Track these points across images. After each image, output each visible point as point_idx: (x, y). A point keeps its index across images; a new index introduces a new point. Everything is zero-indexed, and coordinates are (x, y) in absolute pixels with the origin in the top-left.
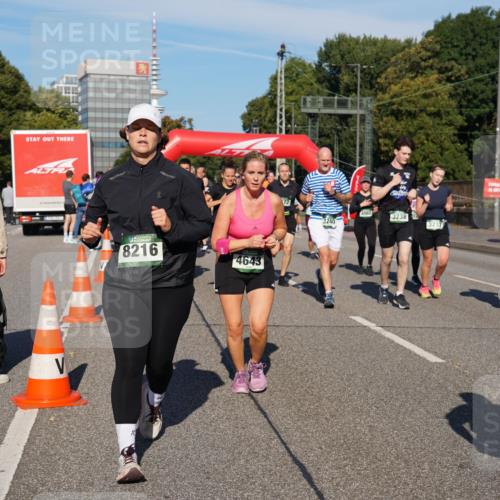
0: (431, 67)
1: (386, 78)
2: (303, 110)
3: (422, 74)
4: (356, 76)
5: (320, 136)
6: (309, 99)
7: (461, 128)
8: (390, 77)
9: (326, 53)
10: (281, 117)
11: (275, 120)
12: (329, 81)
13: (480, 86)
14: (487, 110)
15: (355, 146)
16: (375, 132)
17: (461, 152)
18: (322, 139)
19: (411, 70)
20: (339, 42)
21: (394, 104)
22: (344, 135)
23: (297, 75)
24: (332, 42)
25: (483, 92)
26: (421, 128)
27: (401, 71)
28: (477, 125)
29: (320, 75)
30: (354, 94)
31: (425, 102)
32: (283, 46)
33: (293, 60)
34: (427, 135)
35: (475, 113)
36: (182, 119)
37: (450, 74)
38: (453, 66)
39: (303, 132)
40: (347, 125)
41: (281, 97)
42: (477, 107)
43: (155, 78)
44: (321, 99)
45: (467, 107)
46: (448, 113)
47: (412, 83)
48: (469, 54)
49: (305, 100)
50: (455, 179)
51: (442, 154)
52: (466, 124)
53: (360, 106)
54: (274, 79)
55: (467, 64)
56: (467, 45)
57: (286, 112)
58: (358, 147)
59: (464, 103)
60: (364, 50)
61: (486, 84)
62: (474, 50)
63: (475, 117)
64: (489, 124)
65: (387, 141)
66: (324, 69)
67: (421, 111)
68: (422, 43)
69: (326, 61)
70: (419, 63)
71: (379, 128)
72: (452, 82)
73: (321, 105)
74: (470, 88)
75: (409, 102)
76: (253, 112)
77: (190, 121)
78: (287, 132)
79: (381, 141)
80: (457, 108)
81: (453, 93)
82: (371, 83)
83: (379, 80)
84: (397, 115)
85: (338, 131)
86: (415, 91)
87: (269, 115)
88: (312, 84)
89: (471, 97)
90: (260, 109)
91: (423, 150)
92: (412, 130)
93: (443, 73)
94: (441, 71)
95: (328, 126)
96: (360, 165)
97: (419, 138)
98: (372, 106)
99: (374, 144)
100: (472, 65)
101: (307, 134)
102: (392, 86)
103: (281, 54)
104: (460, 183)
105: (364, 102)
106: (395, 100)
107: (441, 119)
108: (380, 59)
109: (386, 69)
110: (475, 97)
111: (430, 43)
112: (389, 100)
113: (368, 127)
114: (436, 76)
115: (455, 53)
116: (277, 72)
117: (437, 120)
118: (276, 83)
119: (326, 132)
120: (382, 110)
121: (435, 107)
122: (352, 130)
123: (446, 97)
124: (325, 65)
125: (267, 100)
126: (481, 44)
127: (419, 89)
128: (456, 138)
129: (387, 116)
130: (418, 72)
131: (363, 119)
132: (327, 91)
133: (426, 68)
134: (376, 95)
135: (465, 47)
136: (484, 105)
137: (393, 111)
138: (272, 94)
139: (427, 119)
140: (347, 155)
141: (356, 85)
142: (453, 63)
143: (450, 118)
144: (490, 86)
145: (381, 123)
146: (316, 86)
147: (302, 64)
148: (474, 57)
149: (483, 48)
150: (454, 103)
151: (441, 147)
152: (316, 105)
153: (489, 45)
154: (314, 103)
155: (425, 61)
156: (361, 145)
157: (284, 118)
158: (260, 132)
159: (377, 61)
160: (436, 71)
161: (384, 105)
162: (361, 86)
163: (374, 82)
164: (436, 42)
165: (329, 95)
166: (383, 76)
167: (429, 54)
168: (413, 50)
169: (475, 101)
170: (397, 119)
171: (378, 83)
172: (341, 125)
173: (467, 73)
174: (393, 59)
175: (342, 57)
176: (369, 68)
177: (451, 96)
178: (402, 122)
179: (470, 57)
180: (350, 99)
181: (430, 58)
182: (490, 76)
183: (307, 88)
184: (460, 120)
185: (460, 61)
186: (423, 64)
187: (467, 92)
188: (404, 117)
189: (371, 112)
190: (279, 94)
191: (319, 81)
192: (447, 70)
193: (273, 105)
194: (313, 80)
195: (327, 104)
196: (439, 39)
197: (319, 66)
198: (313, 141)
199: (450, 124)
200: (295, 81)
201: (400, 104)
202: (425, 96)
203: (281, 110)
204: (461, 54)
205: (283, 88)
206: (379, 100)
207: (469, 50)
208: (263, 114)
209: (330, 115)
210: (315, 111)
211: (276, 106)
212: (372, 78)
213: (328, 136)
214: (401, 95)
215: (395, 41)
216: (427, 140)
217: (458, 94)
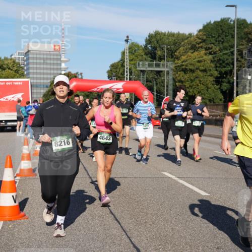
0: (202, 47)
1: (179, 53)
2: (138, 69)
3: (197, 50)
4: (164, 51)
5: (147, 82)
6: (141, 63)
7: (217, 78)
8: (181, 52)
9: (149, 40)
10: (127, 72)
11: (124, 74)
12: (151, 54)
13: (226, 57)
14: (230, 68)
15: (164, 86)
16: (174, 79)
17: (217, 89)
18: (148, 83)
19: (191, 48)
20: (156, 35)
21: (183, 65)
22: (159, 81)
23: (135, 51)
24: (152, 34)
25: (227, 59)
26: (197, 78)
27: (187, 49)
28: (225, 76)
29: (146, 51)
30: (163, 61)
31: (199, 64)
32: (128, 37)
33: (133, 43)
34: (200, 81)
35: (223, 70)
36: (77, 73)
37: (211, 50)
38: (212, 47)
39: (138, 79)
40: (160, 76)
41: (127, 61)
42: (225, 67)
43: (63, 52)
44: (147, 63)
45: (219, 67)
46: (210, 70)
47: (192, 55)
48: (220, 41)
49: (139, 64)
50: (214, 103)
51: (207, 90)
52: (219, 75)
53: (167, 67)
54: (123, 53)
55: (219, 46)
56: (219, 36)
57: (130, 69)
58: (165, 87)
59: (218, 65)
60: (168, 39)
61: (229, 56)
62: (222, 39)
63: (223, 72)
64: (230, 76)
65: (180, 84)
66: (148, 48)
67: (197, 69)
68: (197, 35)
69: (149, 44)
70: (195, 46)
71: (176, 78)
72: (212, 54)
73: (147, 66)
74: (221, 58)
75: (191, 64)
76: (113, 70)
77: (81, 74)
78: (130, 79)
79: (177, 84)
80: (215, 67)
81: (212, 60)
82: (172, 55)
83: (176, 54)
84: (185, 71)
85: (156, 79)
86: (194, 59)
87: (121, 71)
88: (142, 56)
89: (221, 62)
90: (117, 68)
91: (198, 89)
92: (192, 78)
93: (208, 50)
94: (206, 49)
95: (151, 77)
96: (167, 96)
97: (196, 83)
98: (172, 66)
99: (173, 86)
100: (221, 46)
101: (140, 80)
102: (182, 57)
103: (127, 41)
104: (217, 105)
105: (169, 65)
106: (183, 63)
107: (207, 73)
108: (176, 43)
109: (179, 48)
110: (224, 62)
111: (201, 35)
112: (181, 64)
113: (171, 77)
114: (204, 52)
115: (213, 40)
116: (125, 49)
117: (205, 74)
118: (124, 55)
119: (150, 79)
120: (178, 69)
121: (203, 67)
122: (162, 78)
123: (209, 62)
124: (148, 46)
125: (120, 64)
126: (226, 36)
127: (195, 58)
128: (214, 83)
129: (180, 71)
130: (195, 50)
131: (168, 73)
132: (149, 59)
133: (199, 47)
134: (174, 61)
135: (218, 38)
136: (228, 66)
137: (183, 69)
138: (123, 60)
139: (200, 73)
140: (160, 91)
141: (164, 56)
142: (212, 45)
143: (211, 72)
144: (231, 57)
145: (177, 75)
146: (144, 56)
147: (138, 46)
148: (223, 42)
149: (227, 38)
150: (213, 65)
151: (207, 87)
152: (144, 66)
153: (230, 36)
154: (143, 65)
155: (198, 44)
156: (167, 86)
157: (128, 73)
158: (117, 79)
159: (175, 44)
160: (204, 49)
161: (178, 66)
162: (167, 57)
163: (173, 54)
164: (204, 35)
165: (151, 61)
166: (178, 51)
167: (200, 41)
168: (192, 39)
169: (224, 64)
170: (185, 73)
171: (175, 55)
172: (157, 76)
173: (219, 50)
174: (183, 43)
175: (157, 42)
176: (171, 48)
177: (212, 61)
178: (188, 75)
179: (221, 42)
180: (161, 63)
181: (201, 43)
182: (230, 52)
183: (140, 58)
184: (216, 74)
185: (216, 45)
186: (197, 46)
187: (220, 60)
188: (189, 72)
189: (172, 69)
190: (126, 61)
191: (146, 54)
192: (209, 48)
193: (123, 66)
194: (143, 54)
195: (150, 65)
196: (205, 33)
197: (146, 47)
198: (143, 84)
199: (211, 75)
200: (134, 54)
201: (187, 66)
202: (199, 62)
203: (127, 68)
204: (216, 41)
205: (128, 57)
206: (176, 64)
207: (220, 39)
208: (118, 70)
209: (152, 71)
210: (144, 69)
211: (124, 66)
212: (172, 52)
213: (150, 82)
214: (187, 61)
215: (184, 34)
216: (200, 83)
217: (215, 60)
